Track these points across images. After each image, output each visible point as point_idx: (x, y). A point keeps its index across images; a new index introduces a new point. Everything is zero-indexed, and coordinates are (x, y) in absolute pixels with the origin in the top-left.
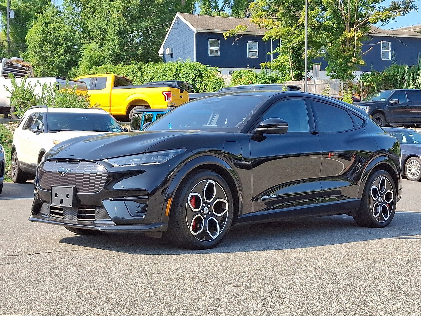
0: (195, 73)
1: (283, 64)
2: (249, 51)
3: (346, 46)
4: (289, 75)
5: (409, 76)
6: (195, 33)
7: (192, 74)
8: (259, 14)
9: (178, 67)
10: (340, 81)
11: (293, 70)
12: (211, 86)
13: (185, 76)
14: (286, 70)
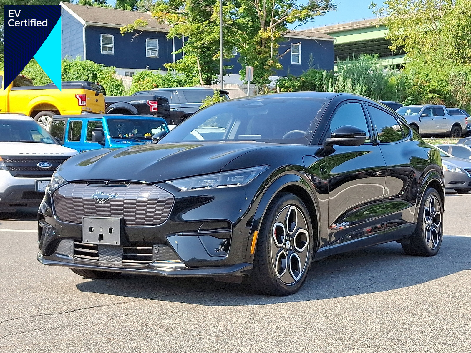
0: (87, 73)
1: (191, 66)
2: (148, 50)
3: (262, 47)
4: (198, 77)
5: (328, 81)
6: (85, 27)
7: (84, 74)
8: (161, 7)
9: (66, 66)
10: (256, 86)
11: (201, 72)
12: (107, 88)
13: (75, 77)
14: (193, 73)
